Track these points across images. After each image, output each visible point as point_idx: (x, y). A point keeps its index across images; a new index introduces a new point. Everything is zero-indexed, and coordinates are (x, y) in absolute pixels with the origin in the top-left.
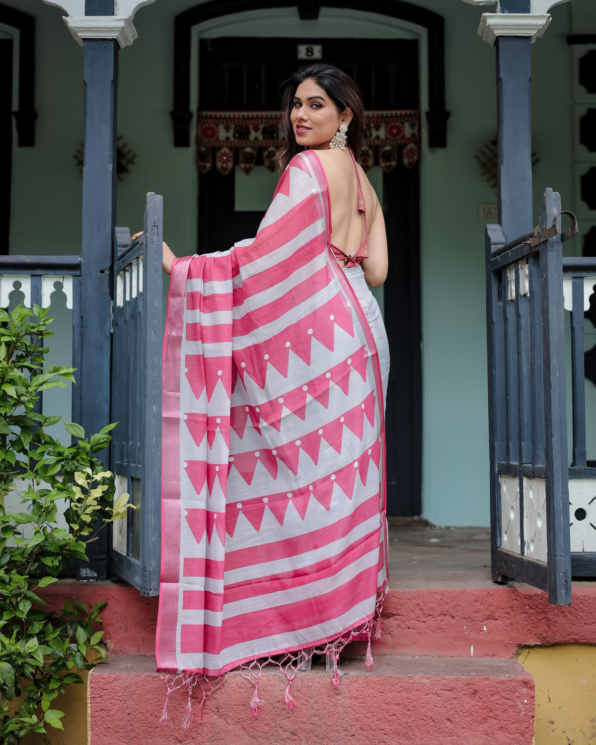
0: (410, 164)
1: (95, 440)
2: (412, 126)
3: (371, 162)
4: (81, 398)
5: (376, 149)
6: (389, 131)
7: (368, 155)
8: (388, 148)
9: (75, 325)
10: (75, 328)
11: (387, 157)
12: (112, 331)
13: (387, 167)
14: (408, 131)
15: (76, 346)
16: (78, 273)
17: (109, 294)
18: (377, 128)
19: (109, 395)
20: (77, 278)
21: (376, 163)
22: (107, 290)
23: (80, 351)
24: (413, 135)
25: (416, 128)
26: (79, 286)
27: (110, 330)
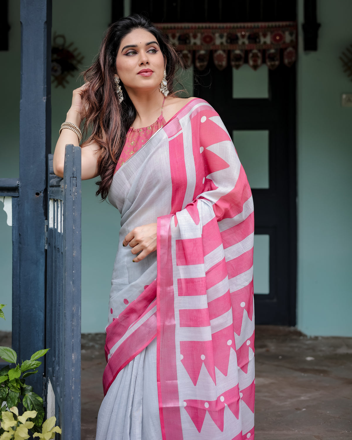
0: (289, 63)
1: (25, 367)
2: (291, 34)
3: (259, 61)
4: (20, 306)
5: (264, 52)
6: (274, 38)
7: (257, 56)
8: (272, 51)
9: (14, 240)
10: (15, 243)
11: (272, 58)
12: (46, 248)
13: (272, 66)
14: (288, 38)
15: (15, 259)
16: (16, 194)
17: (43, 214)
18: (265, 36)
19: (44, 304)
20: (16, 198)
21: (264, 62)
22: (42, 211)
23: (19, 264)
24: (292, 41)
25: (294, 36)
26: (17, 206)
27: (45, 246)
